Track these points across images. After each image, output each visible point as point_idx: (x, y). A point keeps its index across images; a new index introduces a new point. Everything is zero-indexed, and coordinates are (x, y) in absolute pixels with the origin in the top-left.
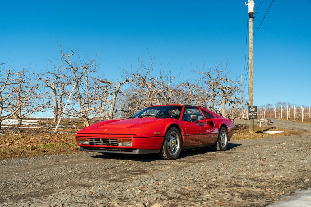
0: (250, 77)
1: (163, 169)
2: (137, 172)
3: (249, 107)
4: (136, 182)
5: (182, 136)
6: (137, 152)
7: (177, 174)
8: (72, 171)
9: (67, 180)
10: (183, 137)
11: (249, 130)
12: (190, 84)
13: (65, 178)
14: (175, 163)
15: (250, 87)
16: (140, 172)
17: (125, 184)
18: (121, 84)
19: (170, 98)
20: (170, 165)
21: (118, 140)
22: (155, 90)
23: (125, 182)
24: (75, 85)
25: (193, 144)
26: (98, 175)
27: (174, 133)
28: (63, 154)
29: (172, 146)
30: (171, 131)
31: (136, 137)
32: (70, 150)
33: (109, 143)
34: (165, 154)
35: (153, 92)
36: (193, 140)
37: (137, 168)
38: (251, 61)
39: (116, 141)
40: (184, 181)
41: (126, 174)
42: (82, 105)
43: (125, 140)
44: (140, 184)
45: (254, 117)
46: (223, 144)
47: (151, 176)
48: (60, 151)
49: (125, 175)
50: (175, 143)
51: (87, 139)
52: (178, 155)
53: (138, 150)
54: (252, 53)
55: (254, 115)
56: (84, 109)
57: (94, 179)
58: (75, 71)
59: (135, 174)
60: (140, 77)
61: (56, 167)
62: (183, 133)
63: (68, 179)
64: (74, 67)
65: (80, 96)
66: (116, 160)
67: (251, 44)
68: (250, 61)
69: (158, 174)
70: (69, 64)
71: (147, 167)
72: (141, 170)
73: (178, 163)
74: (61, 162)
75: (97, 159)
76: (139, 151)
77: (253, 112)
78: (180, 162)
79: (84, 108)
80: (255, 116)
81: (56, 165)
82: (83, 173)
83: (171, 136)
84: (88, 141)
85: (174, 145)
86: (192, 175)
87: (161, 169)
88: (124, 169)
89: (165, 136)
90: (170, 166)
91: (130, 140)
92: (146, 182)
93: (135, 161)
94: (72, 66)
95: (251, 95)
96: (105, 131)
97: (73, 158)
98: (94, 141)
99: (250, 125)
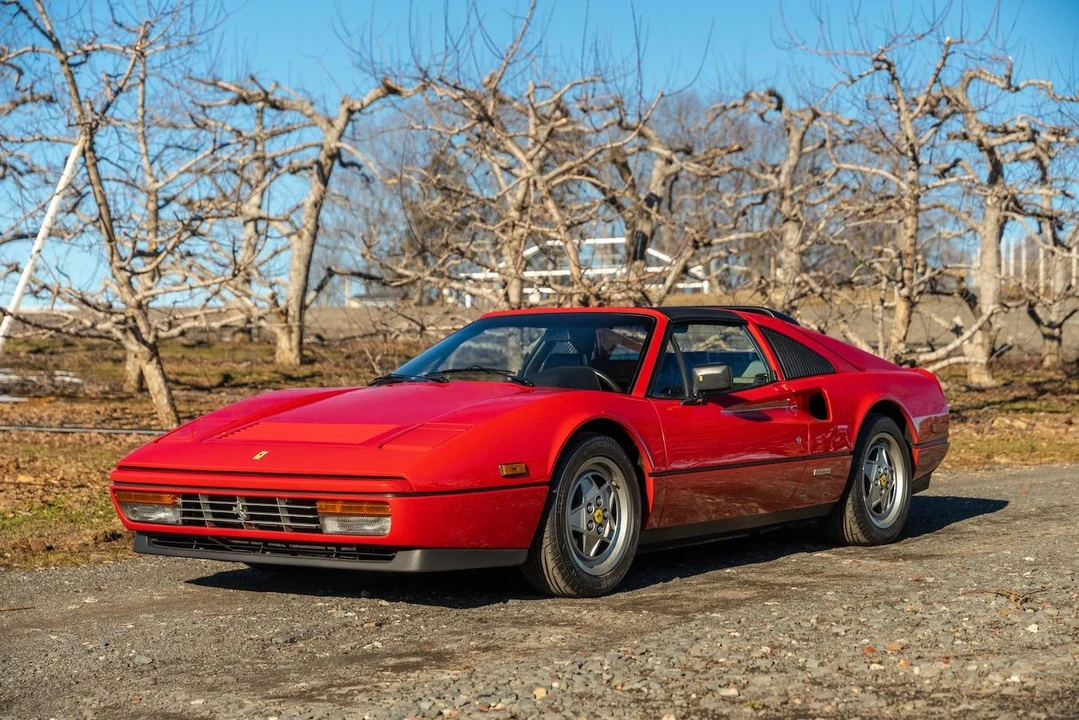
1: (531, 643)
2: (404, 660)
4: (392, 701)
5: (647, 475)
6: (412, 561)
7: (580, 667)
8: (110, 655)
9: (97, 697)
10: (650, 481)
12: (791, 102)
13: (85, 687)
14: (595, 612)
16: (420, 659)
17: (347, 709)
18: (351, 112)
19: (659, 200)
20: (571, 623)
21: (323, 504)
22: (552, 174)
23: (347, 704)
24: (75, 152)
25: (715, 512)
26: (228, 672)
27: (599, 464)
28: (46, 565)
29: (589, 529)
30: (586, 458)
31: (408, 490)
32: (74, 542)
33: (278, 519)
34: (556, 572)
35: (539, 185)
36: (717, 491)
37: (410, 642)
39: (314, 512)
40: (599, 697)
41: (354, 666)
42: (123, 269)
43: (353, 505)
44: (409, 709)
46: (878, 508)
47: (466, 676)
48: (23, 550)
49: (350, 672)
50: (607, 514)
51: (168, 499)
52: (624, 572)
53: (417, 554)
56: (133, 292)
57: (212, 689)
58: (76, 65)
59: (396, 669)
60: (460, 93)
61: (29, 635)
62: (647, 463)
63: (100, 691)
64: (69, 46)
65: (109, 212)
66: (316, 599)
69: (496, 668)
70: (36, 25)
71: (456, 633)
72: (427, 648)
73: (608, 616)
74: (47, 608)
75: (220, 593)
76: (424, 560)
78: (622, 609)
79: (130, 283)
81: (27, 626)
82: (164, 663)
83: (583, 482)
84: (174, 505)
85: (601, 525)
86: (644, 674)
87: (519, 646)
88: (346, 647)
89: (553, 484)
90: (568, 629)
91: (377, 508)
92: (437, 701)
93: (404, 604)
94: (58, 35)
96: (258, 457)
97: (100, 589)
98: (206, 509)
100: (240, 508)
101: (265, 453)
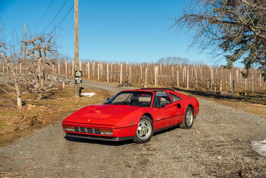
0: (76, 42)
3: (76, 72)
11: (75, 94)
21: (101, 130)
31: (116, 128)
38: (77, 26)
39: (99, 131)
45: (80, 82)
51: (73, 128)
53: (118, 138)
54: (78, 18)
55: (79, 79)
67: (77, 8)
77: (79, 76)
80: (81, 80)
95: (77, 60)
96: (89, 121)
98: (79, 129)
99: (76, 89)
100: (86, 130)
101: (90, 120)
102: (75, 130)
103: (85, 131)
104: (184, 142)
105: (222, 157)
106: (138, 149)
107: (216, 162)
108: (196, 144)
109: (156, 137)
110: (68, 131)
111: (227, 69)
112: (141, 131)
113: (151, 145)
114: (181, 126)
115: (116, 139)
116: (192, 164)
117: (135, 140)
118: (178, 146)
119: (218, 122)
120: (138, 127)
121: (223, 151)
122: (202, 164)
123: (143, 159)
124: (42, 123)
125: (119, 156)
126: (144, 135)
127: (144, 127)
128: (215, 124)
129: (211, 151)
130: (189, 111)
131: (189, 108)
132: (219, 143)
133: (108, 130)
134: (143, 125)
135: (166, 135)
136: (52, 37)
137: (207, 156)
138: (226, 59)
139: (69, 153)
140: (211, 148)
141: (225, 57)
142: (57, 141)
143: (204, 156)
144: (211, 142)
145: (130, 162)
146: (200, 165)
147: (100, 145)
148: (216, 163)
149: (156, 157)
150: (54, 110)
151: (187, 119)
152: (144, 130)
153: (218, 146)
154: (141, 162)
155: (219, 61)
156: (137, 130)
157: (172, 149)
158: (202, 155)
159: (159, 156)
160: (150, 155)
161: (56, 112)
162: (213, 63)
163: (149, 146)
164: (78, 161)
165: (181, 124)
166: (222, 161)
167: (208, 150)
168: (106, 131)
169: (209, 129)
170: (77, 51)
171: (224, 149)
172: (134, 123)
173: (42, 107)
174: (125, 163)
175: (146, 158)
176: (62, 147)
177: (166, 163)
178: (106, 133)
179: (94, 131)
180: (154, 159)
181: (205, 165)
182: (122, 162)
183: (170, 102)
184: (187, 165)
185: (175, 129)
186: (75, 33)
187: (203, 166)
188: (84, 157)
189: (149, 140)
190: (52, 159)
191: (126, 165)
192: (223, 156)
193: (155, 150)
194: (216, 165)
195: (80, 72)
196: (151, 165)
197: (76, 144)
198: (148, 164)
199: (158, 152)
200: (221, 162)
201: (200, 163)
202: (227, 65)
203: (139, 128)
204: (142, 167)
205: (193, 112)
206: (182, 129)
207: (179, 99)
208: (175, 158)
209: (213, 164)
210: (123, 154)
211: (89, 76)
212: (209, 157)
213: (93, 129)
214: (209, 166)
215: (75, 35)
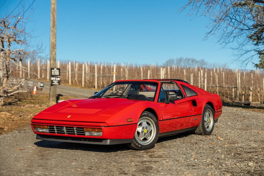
0: (52, 28)
3: (52, 69)
11: (51, 99)
15: (52, 41)
31: (107, 125)
45: (57, 83)
55: (57, 80)
68: (53, 6)
76: (110, 142)
77: (56, 75)
80: (58, 81)
84: (47, 128)
95: (54, 53)
96: (68, 117)
98: (55, 129)
99: (52, 93)
100: (65, 129)
101: (70, 116)
102: (50, 130)
103: (64, 131)
104: (202, 148)
105: (255, 164)
106: (137, 156)
107: (246, 169)
108: (218, 151)
109: (162, 144)
110: (40, 132)
111: (260, 68)
112: (142, 133)
113: (155, 151)
114: (197, 131)
115: (107, 142)
116: (213, 171)
117: (133, 145)
118: (193, 153)
119: (248, 129)
120: (138, 126)
121: (257, 157)
122: (228, 172)
123: (145, 166)
124: (3, 129)
125: (111, 163)
126: (145, 139)
127: (145, 127)
128: (244, 131)
129: (239, 157)
130: (209, 111)
131: (208, 106)
132: (250, 150)
133: (95, 128)
134: (145, 124)
135: (176, 142)
136: (20, 20)
137: (233, 163)
138: (259, 55)
139: (40, 159)
140: (240, 155)
141: (257, 52)
142: (24, 147)
143: (229, 162)
144: (239, 148)
145: (126, 170)
146: (224, 172)
147: (84, 151)
148: (247, 171)
149: (163, 164)
150: (20, 116)
151: (205, 121)
152: (145, 132)
153: (249, 153)
154: (142, 170)
155: (248, 60)
156: (136, 132)
157: (184, 156)
158: (227, 162)
159: (167, 163)
160: (154, 162)
161: (23, 119)
162: (240, 62)
163: (153, 153)
164: (52, 168)
165: (198, 129)
166: (255, 168)
167: (234, 157)
168: (92, 130)
169: (236, 135)
170: (53, 41)
171: (257, 156)
172: (131, 120)
173: (3, 113)
174: (120, 170)
175: (148, 165)
176: (31, 153)
177: (177, 171)
178: (93, 134)
179: (75, 131)
180: (160, 166)
181: (231, 173)
182: (114, 169)
183: (182, 97)
184: (206, 172)
185: (189, 136)
186: (52, 17)
187: (227, 174)
188: (61, 163)
189: (152, 146)
190: (15, 165)
191: (120, 172)
192: (257, 163)
193: (160, 157)
194: (246, 172)
195: (58, 69)
196: (155, 172)
197: (50, 150)
198: (151, 171)
199: (165, 159)
200: (253, 168)
201: (224, 171)
202: (260, 63)
203: (139, 129)
204: (143, 174)
205: (213, 113)
206: (198, 136)
207: (195, 94)
208: (188, 165)
209: (242, 172)
210: (116, 161)
211: (70, 81)
212: (236, 163)
213: (75, 128)
214: (237, 174)
215: (52, 19)
